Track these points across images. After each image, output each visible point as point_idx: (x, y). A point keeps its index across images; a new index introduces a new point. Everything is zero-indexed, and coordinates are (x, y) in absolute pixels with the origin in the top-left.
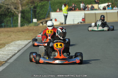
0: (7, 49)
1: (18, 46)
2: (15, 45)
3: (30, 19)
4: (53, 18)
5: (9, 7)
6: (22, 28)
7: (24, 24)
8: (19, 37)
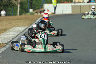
0: (8, 33)
1: (17, 31)
2: (14, 31)
3: (27, 9)
4: (46, 9)
6: (21, 16)
7: (22, 13)
8: (18, 24)
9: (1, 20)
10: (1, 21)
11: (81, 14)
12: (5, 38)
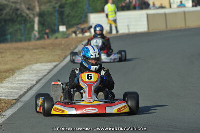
0: (17, 79)
1: (37, 73)
2: (31, 72)
4: (93, 24)
5: (18, 7)
6: (41, 42)
8: (37, 58)
9: (2, 51)
10: (1, 53)
11: (168, 31)
12: (12, 88)
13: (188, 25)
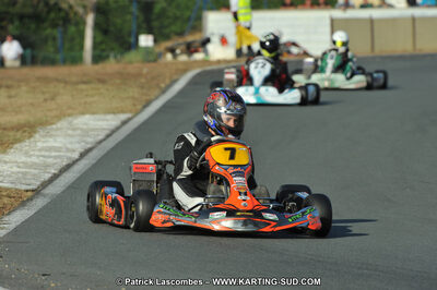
0: (40, 145)
1: (83, 136)
2: (70, 132)
3: (130, 35)
4: (213, 34)
6: (99, 67)
7: (104, 54)
8: (85, 103)
9: (9, 83)
10: (8, 87)
11: (374, 58)
12: (26, 165)
13: (418, 46)
